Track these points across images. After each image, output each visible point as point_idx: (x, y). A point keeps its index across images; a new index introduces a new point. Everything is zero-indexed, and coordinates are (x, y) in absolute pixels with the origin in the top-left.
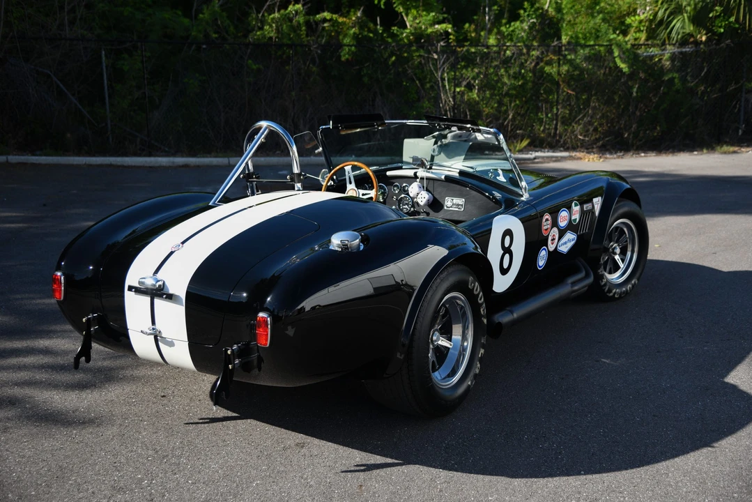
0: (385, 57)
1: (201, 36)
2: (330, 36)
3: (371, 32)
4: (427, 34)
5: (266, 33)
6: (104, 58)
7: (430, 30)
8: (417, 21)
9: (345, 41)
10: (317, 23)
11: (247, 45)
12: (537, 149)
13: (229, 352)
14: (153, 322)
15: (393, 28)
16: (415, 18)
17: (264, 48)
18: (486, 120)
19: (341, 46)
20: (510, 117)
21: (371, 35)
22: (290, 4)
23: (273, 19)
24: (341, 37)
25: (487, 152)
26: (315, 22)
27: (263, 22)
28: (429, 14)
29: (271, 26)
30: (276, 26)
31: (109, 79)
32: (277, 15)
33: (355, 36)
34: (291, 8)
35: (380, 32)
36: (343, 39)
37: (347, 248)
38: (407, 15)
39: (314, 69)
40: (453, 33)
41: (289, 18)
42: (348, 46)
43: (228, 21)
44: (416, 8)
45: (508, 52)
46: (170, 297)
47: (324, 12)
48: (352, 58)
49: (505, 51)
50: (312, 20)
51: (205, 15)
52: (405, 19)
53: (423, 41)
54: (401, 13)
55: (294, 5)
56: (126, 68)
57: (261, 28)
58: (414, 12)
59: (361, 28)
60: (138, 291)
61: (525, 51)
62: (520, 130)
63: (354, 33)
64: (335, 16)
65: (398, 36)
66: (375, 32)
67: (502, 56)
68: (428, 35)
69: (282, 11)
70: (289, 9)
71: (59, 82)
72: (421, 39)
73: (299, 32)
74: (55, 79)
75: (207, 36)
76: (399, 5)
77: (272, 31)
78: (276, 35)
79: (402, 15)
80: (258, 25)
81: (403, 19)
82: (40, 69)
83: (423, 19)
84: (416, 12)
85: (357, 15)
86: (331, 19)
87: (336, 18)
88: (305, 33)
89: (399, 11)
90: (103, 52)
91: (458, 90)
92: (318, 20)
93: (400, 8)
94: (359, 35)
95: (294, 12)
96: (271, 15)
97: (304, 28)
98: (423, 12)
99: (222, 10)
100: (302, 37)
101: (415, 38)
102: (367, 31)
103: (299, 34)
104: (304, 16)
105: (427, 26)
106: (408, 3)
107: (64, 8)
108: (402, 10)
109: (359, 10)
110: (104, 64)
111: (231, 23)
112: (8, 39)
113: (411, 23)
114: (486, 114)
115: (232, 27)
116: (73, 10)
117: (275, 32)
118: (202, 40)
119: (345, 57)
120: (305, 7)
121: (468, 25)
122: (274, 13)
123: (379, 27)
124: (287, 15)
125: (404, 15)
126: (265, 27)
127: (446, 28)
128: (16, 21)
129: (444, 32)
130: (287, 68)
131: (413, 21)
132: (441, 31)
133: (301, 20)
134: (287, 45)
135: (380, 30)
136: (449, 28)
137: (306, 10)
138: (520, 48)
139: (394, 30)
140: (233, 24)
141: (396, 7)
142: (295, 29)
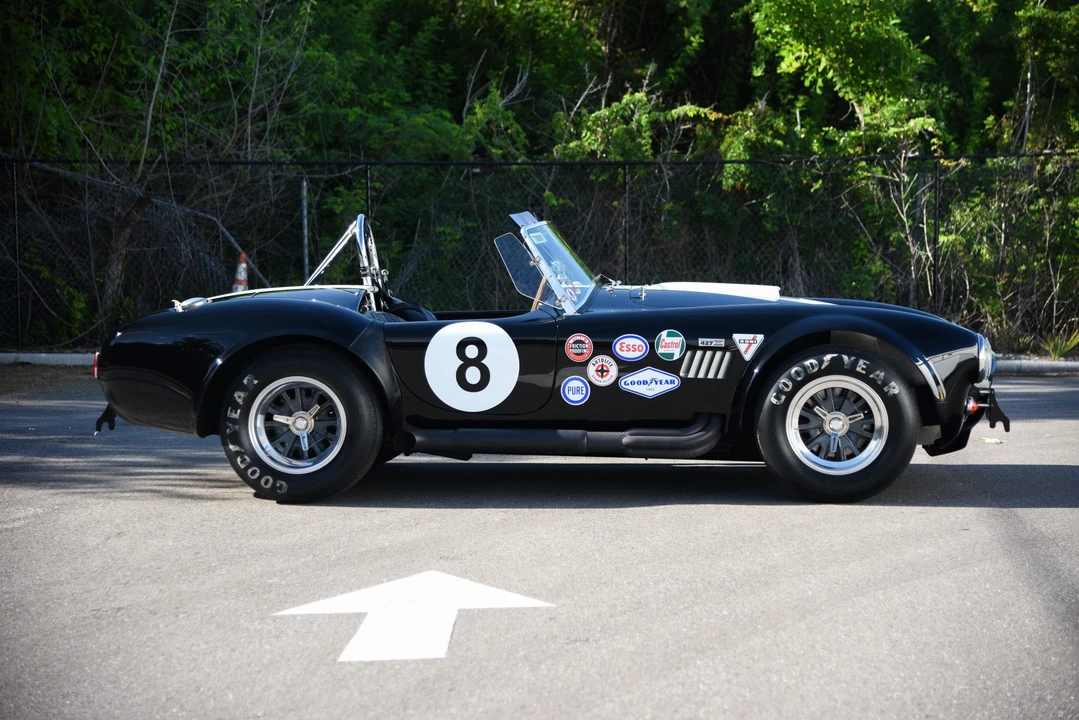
0: (804, 181)
1: (470, 152)
2: (707, 146)
3: (777, 135)
4: (888, 138)
5: (586, 144)
6: (305, 193)
7: (892, 131)
8: (878, 115)
9: (729, 155)
10: (672, 124)
11: (551, 164)
15: (827, 129)
16: (874, 110)
17: (580, 169)
18: (1004, 293)
19: (721, 163)
20: (1056, 289)
21: (780, 143)
22: (625, 91)
23: (597, 119)
24: (723, 148)
26: (667, 121)
27: (578, 124)
28: (899, 99)
29: (594, 132)
30: (604, 132)
31: (311, 230)
32: (604, 112)
33: (749, 146)
34: (627, 98)
35: (803, 136)
36: (726, 151)
38: (860, 102)
40: (938, 132)
41: (623, 117)
42: (733, 162)
43: (517, 126)
44: (876, 88)
45: (1049, 168)
47: (683, 103)
48: (742, 186)
49: (1043, 165)
50: (661, 119)
51: (477, 117)
52: (857, 110)
54: (850, 100)
55: (632, 94)
56: (338, 209)
57: (578, 136)
59: (762, 130)
62: (1078, 316)
63: (747, 140)
64: (703, 111)
65: (835, 143)
66: (790, 136)
67: (1036, 174)
68: (890, 140)
69: (615, 105)
70: (624, 101)
71: (227, 233)
72: (879, 149)
73: (640, 140)
74: (222, 228)
75: (480, 151)
77: (596, 140)
78: (602, 147)
79: (852, 105)
80: (570, 131)
81: (854, 112)
82: (201, 214)
83: (888, 111)
84: (874, 98)
85: (756, 107)
86: (697, 118)
87: (705, 114)
88: (650, 141)
89: (846, 98)
90: (305, 184)
91: (942, 239)
92: (672, 117)
93: (846, 92)
94: (754, 144)
95: (632, 106)
96: (593, 112)
97: (648, 133)
98: (889, 97)
99: (507, 107)
100: (644, 148)
101: (867, 146)
102: (772, 136)
103: (640, 144)
104: (649, 113)
105: (892, 122)
106: (863, 82)
107: (247, 112)
108: (851, 96)
109: (761, 99)
110: (305, 204)
111: (520, 130)
112: (154, 165)
113: (868, 119)
114: (1004, 285)
115: (523, 135)
116: (262, 116)
117: (602, 142)
118: (472, 159)
119: (728, 183)
120: (651, 96)
121: (991, 118)
122: (600, 109)
123: (798, 128)
124: (621, 112)
125: (855, 104)
126: (584, 135)
127: (923, 127)
128: (169, 137)
129: (920, 132)
130: (615, 203)
131: (871, 115)
132: (917, 131)
133: (644, 120)
134: (618, 164)
135: (802, 133)
136: (930, 124)
137: (653, 102)
138: (1073, 157)
139: (827, 132)
140: (525, 130)
141: (840, 90)
142: (633, 134)
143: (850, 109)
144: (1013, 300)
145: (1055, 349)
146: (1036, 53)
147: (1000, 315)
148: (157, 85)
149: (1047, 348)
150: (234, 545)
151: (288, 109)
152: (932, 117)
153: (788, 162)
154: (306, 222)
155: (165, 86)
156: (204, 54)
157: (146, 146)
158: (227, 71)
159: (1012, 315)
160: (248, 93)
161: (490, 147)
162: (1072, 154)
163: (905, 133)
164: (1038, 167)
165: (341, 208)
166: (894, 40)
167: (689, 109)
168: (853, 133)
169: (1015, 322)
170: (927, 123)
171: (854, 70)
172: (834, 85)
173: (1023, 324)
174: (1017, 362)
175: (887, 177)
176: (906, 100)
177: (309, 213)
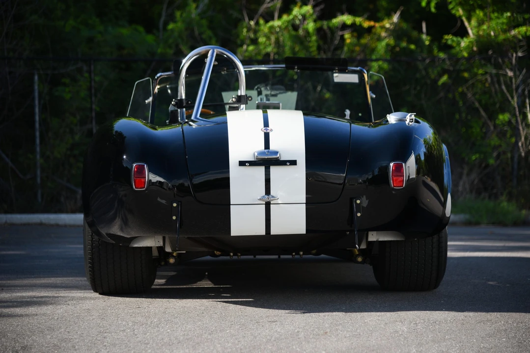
0: (433, 76)
3: (410, 41)
4: (497, 43)
5: (262, 47)
7: (502, 37)
8: (485, 27)
10: (332, 30)
15: (446, 37)
16: (480, 23)
21: (413, 47)
22: (295, 3)
23: (272, 27)
26: (329, 28)
27: (257, 32)
28: (502, 14)
29: (268, 38)
30: (276, 38)
31: (42, 112)
32: (276, 23)
33: (390, 49)
34: (296, 11)
35: (427, 43)
38: (469, 20)
39: (328, 95)
47: (343, 14)
50: (325, 27)
51: (178, 25)
52: (466, 24)
53: (490, 52)
54: (460, 17)
55: (301, 7)
56: (68, 96)
57: (255, 42)
58: (480, 13)
59: (398, 38)
63: (388, 45)
64: (358, 20)
65: (453, 48)
66: (419, 42)
68: (500, 45)
69: (285, 17)
70: (294, 13)
72: (491, 50)
73: (307, 43)
76: (456, 5)
77: (270, 44)
78: (275, 50)
79: (462, 20)
80: (250, 37)
81: (463, 26)
83: (493, 24)
85: (392, 20)
86: (353, 25)
87: (360, 22)
88: (316, 44)
89: (458, 14)
90: (36, 78)
92: (334, 25)
93: (458, 10)
94: (394, 47)
95: (300, 17)
96: (268, 22)
97: (314, 38)
98: (494, 13)
99: (202, 15)
100: (311, 49)
102: (407, 42)
103: (307, 46)
104: (315, 21)
105: (499, 32)
108: (461, 13)
109: (396, 14)
110: (36, 94)
113: (476, 31)
117: (274, 47)
120: (316, 9)
122: (273, 20)
123: (424, 36)
124: (291, 22)
125: (464, 19)
126: (260, 40)
127: (525, 33)
129: (524, 38)
131: (478, 27)
132: (520, 37)
133: (311, 27)
135: (427, 40)
137: (317, 13)
139: (447, 40)
141: (452, 9)
142: (301, 40)
143: (459, 24)
167: (347, 19)
168: (467, 41)
172: (448, 5)
175: (501, 72)
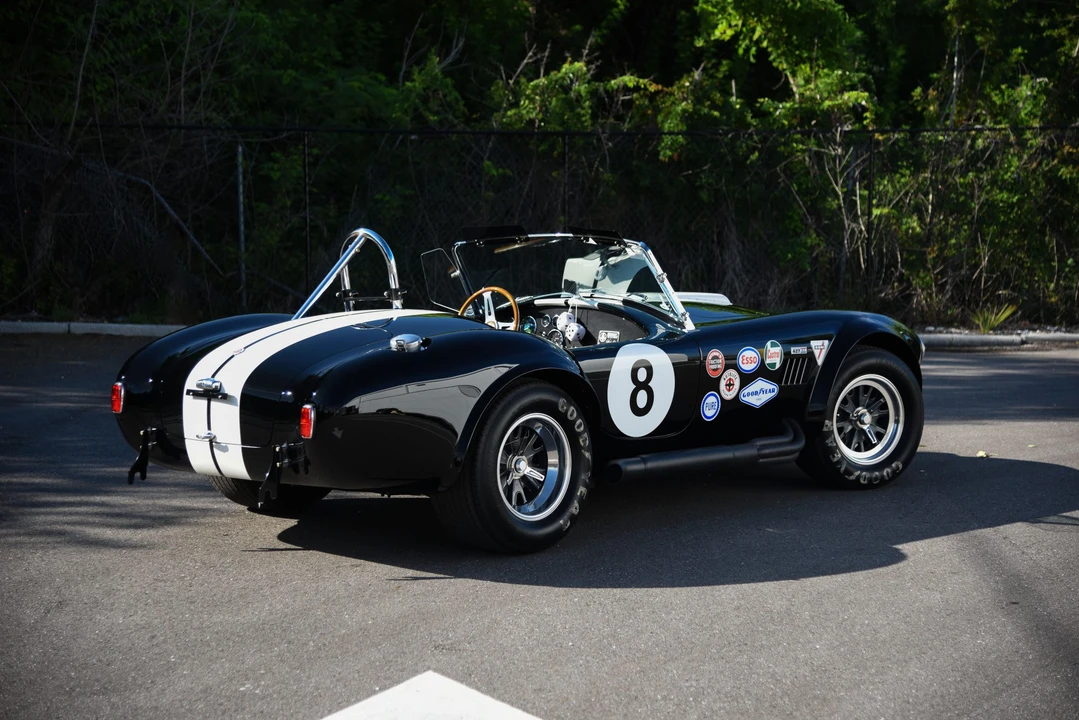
0: (741, 152)
1: (408, 119)
2: (644, 115)
3: (714, 106)
4: (823, 111)
5: (524, 112)
6: (240, 159)
7: (827, 103)
8: (812, 86)
9: (666, 126)
10: (611, 94)
11: (490, 133)
12: (1036, 326)
13: (277, 449)
14: (209, 428)
15: (762, 100)
16: (808, 81)
17: (519, 139)
18: (934, 267)
19: (659, 134)
20: (984, 263)
21: (716, 113)
22: (564, 61)
23: (536, 87)
24: (660, 118)
25: (932, 328)
26: (606, 91)
27: (517, 94)
28: (833, 71)
29: (532, 101)
30: (543, 101)
31: (247, 196)
32: (542, 81)
33: (686, 117)
34: (566, 67)
35: (738, 106)
36: (663, 122)
37: (403, 350)
38: (794, 75)
40: (870, 106)
41: (561, 86)
42: (670, 133)
43: (456, 94)
44: (810, 60)
45: (980, 142)
46: (225, 398)
47: (623, 74)
48: (679, 156)
49: (974, 140)
50: (601, 89)
51: (417, 83)
52: (791, 80)
53: (813, 122)
54: (784, 70)
55: (572, 63)
56: (276, 175)
57: (516, 105)
58: (806, 69)
59: (698, 101)
60: (196, 394)
61: (1012, 138)
62: (1005, 289)
63: (684, 111)
64: (643, 82)
65: (770, 114)
66: (726, 108)
67: (967, 148)
68: (828, 113)
69: (554, 75)
70: (564, 70)
71: (162, 200)
72: (814, 120)
73: (579, 110)
74: (156, 194)
75: (418, 118)
76: (779, 56)
77: (535, 109)
78: (540, 116)
79: (786, 75)
80: (508, 100)
81: (787, 82)
82: (134, 178)
83: (822, 83)
84: (808, 69)
85: (693, 77)
86: (637, 88)
87: (645, 85)
88: (590, 111)
89: (780, 68)
90: (240, 149)
91: (876, 212)
92: (612, 88)
93: (781, 62)
94: (691, 114)
95: (571, 75)
96: (532, 80)
97: (587, 103)
98: (823, 68)
99: (446, 73)
100: (584, 119)
101: (801, 118)
102: (708, 107)
103: (579, 114)
104: (589, 82)
105: (825, 95)
106: (797, 53)
107: (180, 74)
108: (785, 66)
109: (697, 69)
110: (240, 169)
111: (459, 97)
112: (85, 128)
113: (802, 90)
114: (934, 258)
115: (462, 103)
116: (195, 77)
117: (540, 111)
118: (409, 127)
119: (665, 154)
120: (590, 66)
121: (919, 90)
122: (538, 77)
123: (734, 98)
124: (560, 81)
125: (788, 74)
126: (522, 103)
127: (856, 99)
128: (100, 98)
129: (854, 105)
130: (554, 174)
131: (805, 85)
132: (851, 104)
133: (583, 88)
134: (557, 134)
135: (737, 104)
136: (863, 98)
137: (592, 72)
138: (1003, 132)
139: (762, 103)
140: (464, 98)
141: (774, 60)
142: (573, 104)
143: (783, 79)
144: (942, 273)
145: (985, 321)
146: (964, 27)
147: (930, 288)
148: (87, 46)
149: (977, 322)
150: (196, 624)
151: (223, 70)
152: (866, 90)
153: (726, 134)
154: (241, 189)
155: (95, 47)
156: (135, 13)
157: (76, 108)
158: (159, 32)
159: (941, 288)
160: (181, 54)
161: (427, 114)
162: (1002, 129)
163: (839, 107)
164: (969, 142)
165: (278, 174)
166: (831, 12)
167: (629, 80)
168: (788, 105)
169: (944, 295)
170: (860, 97)
171: (788, 41)
172: (769, 54)
173: (952, 297)
174: (949, 336)
175: (823, 150)
176: (840, 72)
177: (244, 178)
